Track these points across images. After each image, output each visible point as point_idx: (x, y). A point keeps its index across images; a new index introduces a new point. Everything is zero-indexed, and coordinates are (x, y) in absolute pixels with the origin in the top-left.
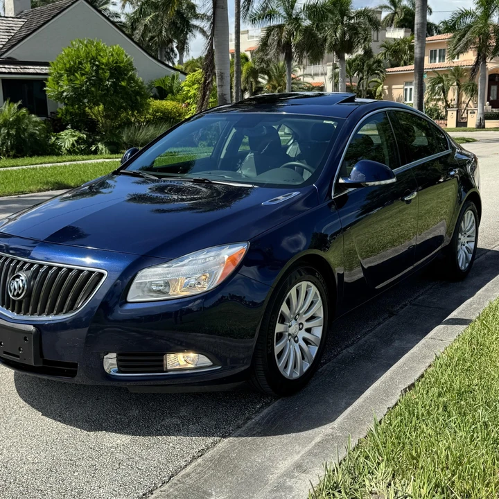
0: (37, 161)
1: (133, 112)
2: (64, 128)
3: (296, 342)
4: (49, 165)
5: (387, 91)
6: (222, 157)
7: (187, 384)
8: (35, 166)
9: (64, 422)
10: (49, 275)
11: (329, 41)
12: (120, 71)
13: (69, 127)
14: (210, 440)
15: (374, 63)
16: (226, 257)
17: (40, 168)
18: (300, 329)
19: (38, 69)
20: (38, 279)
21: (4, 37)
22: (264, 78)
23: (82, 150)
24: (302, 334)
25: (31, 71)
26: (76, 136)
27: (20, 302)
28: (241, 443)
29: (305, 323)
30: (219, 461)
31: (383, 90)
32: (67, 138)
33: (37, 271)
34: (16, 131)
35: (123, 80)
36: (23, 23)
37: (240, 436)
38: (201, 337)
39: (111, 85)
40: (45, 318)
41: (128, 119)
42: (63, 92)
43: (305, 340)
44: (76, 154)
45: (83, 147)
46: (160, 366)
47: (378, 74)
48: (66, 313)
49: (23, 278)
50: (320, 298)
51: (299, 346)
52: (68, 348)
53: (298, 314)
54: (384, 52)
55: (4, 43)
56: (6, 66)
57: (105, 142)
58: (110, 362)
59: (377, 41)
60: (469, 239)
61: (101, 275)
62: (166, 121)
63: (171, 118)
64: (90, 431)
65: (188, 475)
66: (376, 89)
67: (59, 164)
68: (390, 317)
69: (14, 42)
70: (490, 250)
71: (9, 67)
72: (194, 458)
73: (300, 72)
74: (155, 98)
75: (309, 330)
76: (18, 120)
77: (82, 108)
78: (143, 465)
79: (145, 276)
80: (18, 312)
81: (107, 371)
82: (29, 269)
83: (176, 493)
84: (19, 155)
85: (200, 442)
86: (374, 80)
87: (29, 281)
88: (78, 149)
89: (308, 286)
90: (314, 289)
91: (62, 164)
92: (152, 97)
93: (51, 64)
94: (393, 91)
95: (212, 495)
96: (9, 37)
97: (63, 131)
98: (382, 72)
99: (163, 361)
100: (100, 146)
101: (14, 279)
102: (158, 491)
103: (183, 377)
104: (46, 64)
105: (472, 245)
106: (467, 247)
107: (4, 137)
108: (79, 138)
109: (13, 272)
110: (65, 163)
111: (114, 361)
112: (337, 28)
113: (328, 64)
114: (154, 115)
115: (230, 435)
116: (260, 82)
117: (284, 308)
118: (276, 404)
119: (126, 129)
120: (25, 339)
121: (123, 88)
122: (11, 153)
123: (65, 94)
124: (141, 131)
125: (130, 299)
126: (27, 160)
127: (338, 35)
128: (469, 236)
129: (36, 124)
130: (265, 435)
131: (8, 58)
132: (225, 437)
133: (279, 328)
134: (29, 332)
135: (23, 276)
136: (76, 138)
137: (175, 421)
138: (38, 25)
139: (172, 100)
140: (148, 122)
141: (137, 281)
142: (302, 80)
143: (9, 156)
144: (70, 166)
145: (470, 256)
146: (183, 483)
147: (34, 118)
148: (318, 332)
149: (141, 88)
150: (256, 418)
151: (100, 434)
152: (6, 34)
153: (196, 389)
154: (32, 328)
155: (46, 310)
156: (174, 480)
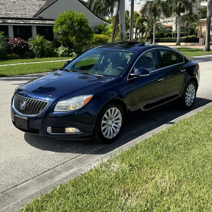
0: (48, 59)
1: (87, 40)
2: (60, 46)
3: (111, 127)
4: (52, 61)
5: (199, 29)
6: (101, 63)
7: (72, 138)
8: (47, 62)
9: (37, 147)
10: (29, 102)
11: (173, 8)
12: (82, 23)
13: (61, 46)
14: (78, 155)
15: (194, 16)
16: (85, 99)
17: (48, 62)
18: (113, 123)
19: (50, 22)
20: (29, 103)
21: (38, 8)
22: (146, 23)
23: (66, 55)
24: (114, 124)
25: (48, 23)
26: (64, 49)
27: (24, 110)
28: (88, 156)
29: (114, 121)
30: (79, 160)
31: (198, 28)
32: (61, 50)
33: (29, 101)
34: (41, 47)
35: (83, 26)
36: (45, 3)
37: (88, 154)
38: (78, 124)
39: (78, 29)
40: (30, 116)
41: (85, 42)
42: (59, 32)
43: (115, 127)
44: (64, 56)
45: (67, 53)
46: (64, 131)
47: (196, 21)
48: (36, 114)
49: (24, 103)
50: (120, 113)
51: (112, 128)
52: (37, 124)
53: (112, 118)
54: (199, 12)
55: (38, 11)
56: (38, 21)
57: (75, 52)
58: (49, 129)
59: (197, 7)
60: (192, 95)
61: (47, 103)
62: (101, 42)
63: (103, 42)
64: (43, 150)
65: (69, 163)
66: (195, 28)
67: (56, 61)
68: (154, 121)
69: (42, 10)
70: (206, 99)
71: (39, 21)
72: (72, 159)
73: (162, 20)
74: (96, 33)
75: (116, 124)
76: (42, 43)
77: (67, 38)
78: (57, 160)
79: (60, 104)
80: (23, 114)
81: (48, 132)
82: (26, 100)
83: (64, 167)
84: (42, 57)
85: (75, 155)
86: (194, 24)
87: (26, 104)
88: (65, 54)
89: (115, 109)
90: (117, 110)
91: (57, 61)
92: (95, 33)
93: (55, 20)
94: (203, 29)
95: (74, 168)
96: (40, 9)
97: (59, 47)
98: (197, 21)
99: (64, 130)
100: (73, 53)
101: (22, 103)
102: (59, 166)
103: (71, 135)
104: (53, 20)
105: (193, 97)
106: (191, 98)
107: (37, 49)
108: (66, 50)
109: (22, 101)
110: (58, 61)
111: (50, 129)
112: (177, 2)
113: (174, 17)
114: (96, 40)
115: (85, 154)
116: (144, 25)
117: (105, 115)
118: (103, 146)
119: (84, 46)
120: (25, 121)
121: (83, 30)
122: (39, 56)
123: (60, 32)
124: (90, 47)
125: (55, 111)
126: (45, 59)
127: (177, 5)
128: (192, 94)
129: (49, 44)
130: (96, 154)
131: (39, 17)
132: (83, 154)
133: (103, 122)
134: (26, 120)
135: (25, 103)
136: (64, 50)
137: (70, 149)
138: (51, 3)
139: (104, 34)
140: (94, 43)
141: (57, 105)
142: (163, 24)
143: (38, 57)
144: (60, 62)
145: (192, 101)
146: (67, 165)
147: (49, 42)
148: (120, 124)
149: (90, 29)
150: (95, 150)
151: (46, 151)
152: (39, 7)
153: (76, 139)
154: (26, 118)
155: (31, 113)
156: (64, 164)
